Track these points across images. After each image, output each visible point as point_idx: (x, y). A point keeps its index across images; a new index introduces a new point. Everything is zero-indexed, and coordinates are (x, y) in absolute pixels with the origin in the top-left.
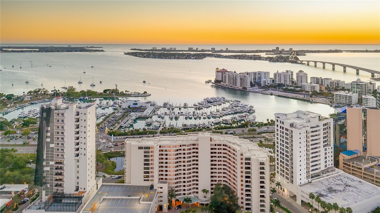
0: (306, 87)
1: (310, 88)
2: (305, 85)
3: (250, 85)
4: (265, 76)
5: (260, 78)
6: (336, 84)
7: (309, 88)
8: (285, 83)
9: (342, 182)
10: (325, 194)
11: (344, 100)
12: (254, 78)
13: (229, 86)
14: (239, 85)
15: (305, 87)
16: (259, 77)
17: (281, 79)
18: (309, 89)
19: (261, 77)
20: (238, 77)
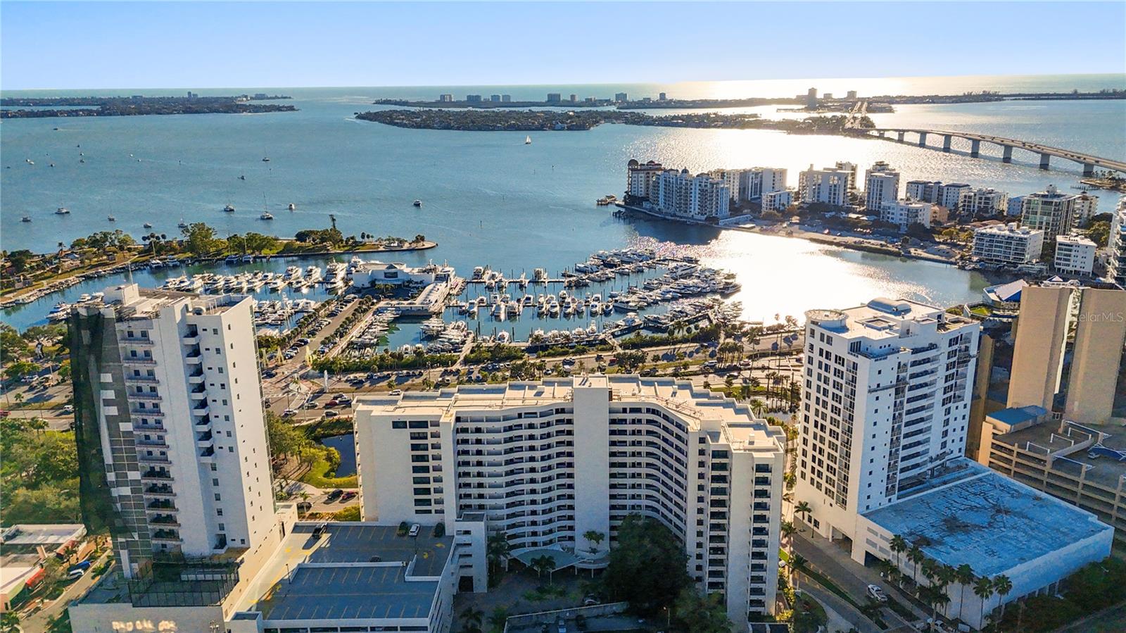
0: (893, 214)
1: (903, 217)
2: (889, 208)
3: (730, 210)
4: (772, 184)
5: (758, 188)
6: (980, 203)
7: (901, 215)
8: (832, 200)
9: (986, 500)
10: (936, 536)
11: (1000, 252)
12: (742, 187)
13: (667, 214)
14: (697, 211)
15: (889, 213)
16: (756, 185)
17: (821, 191)
18: (901, 219)
19: (761, 184)
20: (693, 187)
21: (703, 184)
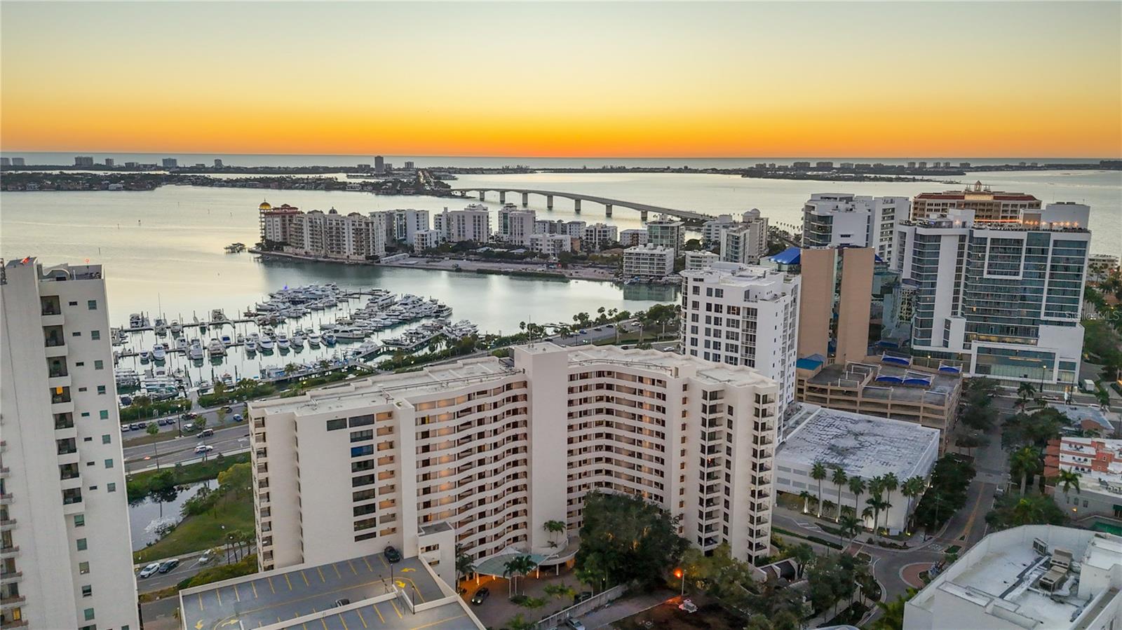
0: (541, 245)
1: (550, 247)
2: (537, 240)
3: (386, 250)
4: (416, 224)
5: (403, 229)
6: (599, 236)
7: (549, 245)
8: (477, 238)
11: (646, 268)
12: (389, 228)
13: (316, 256)
14: (352, 251)
15: (537, 245)
16: (401, 226)
17: (466, 229)
18: (549, 250)
19: (405, 226)
20: (345, 227)
21: (357, 223)
